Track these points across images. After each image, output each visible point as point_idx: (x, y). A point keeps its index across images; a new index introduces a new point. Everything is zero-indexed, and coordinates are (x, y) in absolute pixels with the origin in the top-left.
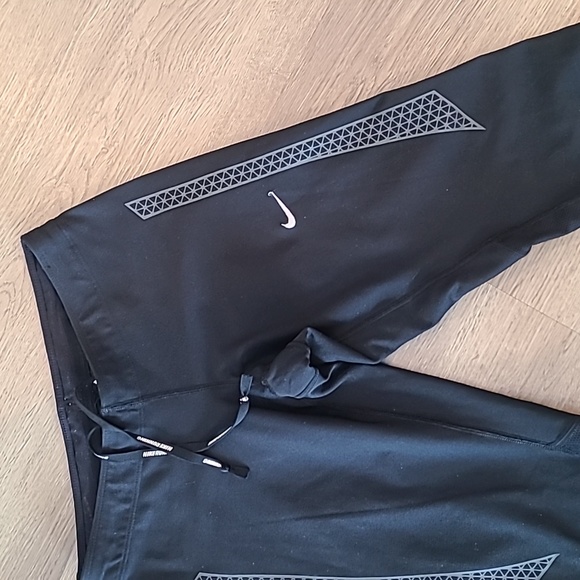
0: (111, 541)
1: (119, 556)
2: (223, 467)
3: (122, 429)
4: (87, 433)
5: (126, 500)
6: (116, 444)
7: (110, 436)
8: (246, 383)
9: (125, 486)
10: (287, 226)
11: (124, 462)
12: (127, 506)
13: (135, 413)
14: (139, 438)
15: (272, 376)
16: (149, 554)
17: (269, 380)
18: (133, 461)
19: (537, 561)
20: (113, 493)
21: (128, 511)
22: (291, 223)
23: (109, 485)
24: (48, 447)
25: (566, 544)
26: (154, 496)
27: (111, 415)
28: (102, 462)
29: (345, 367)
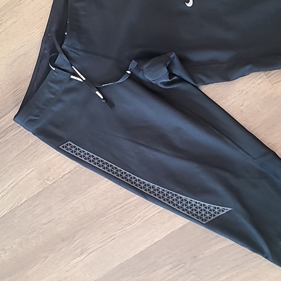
0: (38, 108)
1: (38, 116)
2: (103, 99)
3: (68, 59)
4: (50, 54)
5: (53, 93)
6: (62, 66)
7: (61, 59)
8: (133, 64)
9: (56, 87)
11: (62, 75)
12: (52, 96)
13: (78, 56)
14: (73, 67)
15: (147, 65)
16: (52, 123)
17: (145, 66)
18: (65, 77)
19: (221, 208)
20: (49, 87)
21: (52, 98)
23: (49, 83)
24: (30, 54)
26: (67, 98)
27: (66, 50)
28: (52, 70)
29: (181, 80)
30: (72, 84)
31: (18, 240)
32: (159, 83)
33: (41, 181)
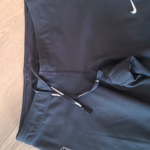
0: (32, 125)
1: (34, 132)
2: (82, 107)
3: (46, 82)
4: (32, 81)
5: (41, 111)
6: (42, 87)
7: (41, 84)
8: (100, 74)
9: (42, 105)
10: (132, 12)
11: (44, 95)
12: (41, 113)
13: (52, 77)
14: (51, 87)
15: (112, 73)
16: (46, 134)
17: (110, 74)
18: (47, 96)
20: (37, 106)
21: (41, 115)
22: (135, 12)
23: (36, 103)
24: (17, 83)
26: (52, 112)
27: (42, 75)
28: (36, 93)
29: (144, 77)
30: (54, 100)
32: (126, 85)
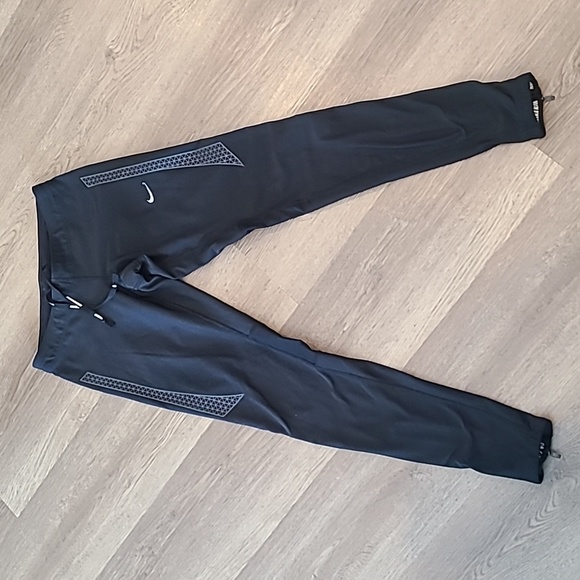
0: (51, 347)
1: (53, 356)
2: (104, 320)
3: (60, 292)
4: (47, 292)
5: (61, 329)
6: (58, 298)
7: (55, 294)
8: (115, 278)
9: (61, 321)
10: (149, 201)
11: (62, 309)
12: (61, 332)
13: (68, 284)
14: (68, 297)
16: (68, 358)
17: (123, 277)
18: (66, 309)
19: (235, 396)
21: (61, 334)
22: (151, 200)
23: (54, 319)
25: (247, 389)
27: (56, 283)
29: (163, 278)
30: (73, 314)
31: (72, 488)
32: (140, 287)
33: (75, 421)
